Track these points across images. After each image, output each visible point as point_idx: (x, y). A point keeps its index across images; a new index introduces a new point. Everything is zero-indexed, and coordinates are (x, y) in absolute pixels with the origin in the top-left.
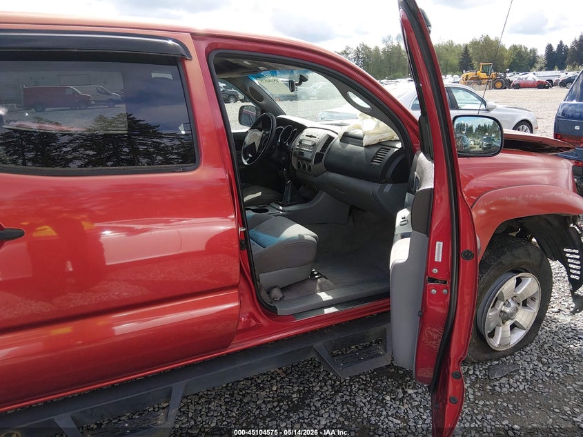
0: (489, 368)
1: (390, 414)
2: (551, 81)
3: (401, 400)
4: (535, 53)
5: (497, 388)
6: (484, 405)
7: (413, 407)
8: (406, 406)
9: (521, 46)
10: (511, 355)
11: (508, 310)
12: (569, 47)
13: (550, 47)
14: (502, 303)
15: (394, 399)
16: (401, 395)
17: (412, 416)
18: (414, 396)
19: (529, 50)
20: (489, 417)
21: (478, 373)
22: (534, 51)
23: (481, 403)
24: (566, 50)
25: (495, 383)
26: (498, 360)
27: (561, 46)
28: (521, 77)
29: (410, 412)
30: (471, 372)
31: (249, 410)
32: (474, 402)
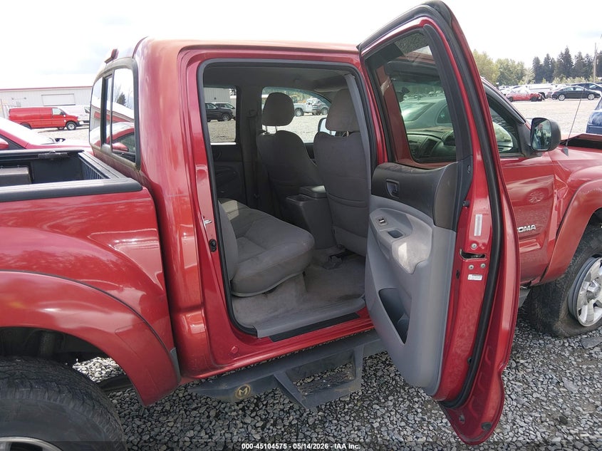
0: (580, 341)
1: (511, 379)
2: (543, 94)
3: (517, 368)
4: (522, 67)
5: (593, 355)
6: (588, 368)
7: (528, 373)
8: (522, 373)
9: (507, 59)
10: (595, 330)
11: (593, 290)
12: (556, 60)
13: (537, 61)
14: (588, 283)
15: (510, 368)
16: (514, 365)
17: (530, 380)
18: (526, 364)
19: (516, 63)
20: (595, 376)
21: (573, 345)
22: (521, 65)
23: (585, 367)
24: (553, 63)
25: (591, 352)
26: (586, 334)
27: (547, 59)
28: (514, 90)
29: (527, 377)
30: (567, 345)
31: (386, 381)
32: (578, 367)
